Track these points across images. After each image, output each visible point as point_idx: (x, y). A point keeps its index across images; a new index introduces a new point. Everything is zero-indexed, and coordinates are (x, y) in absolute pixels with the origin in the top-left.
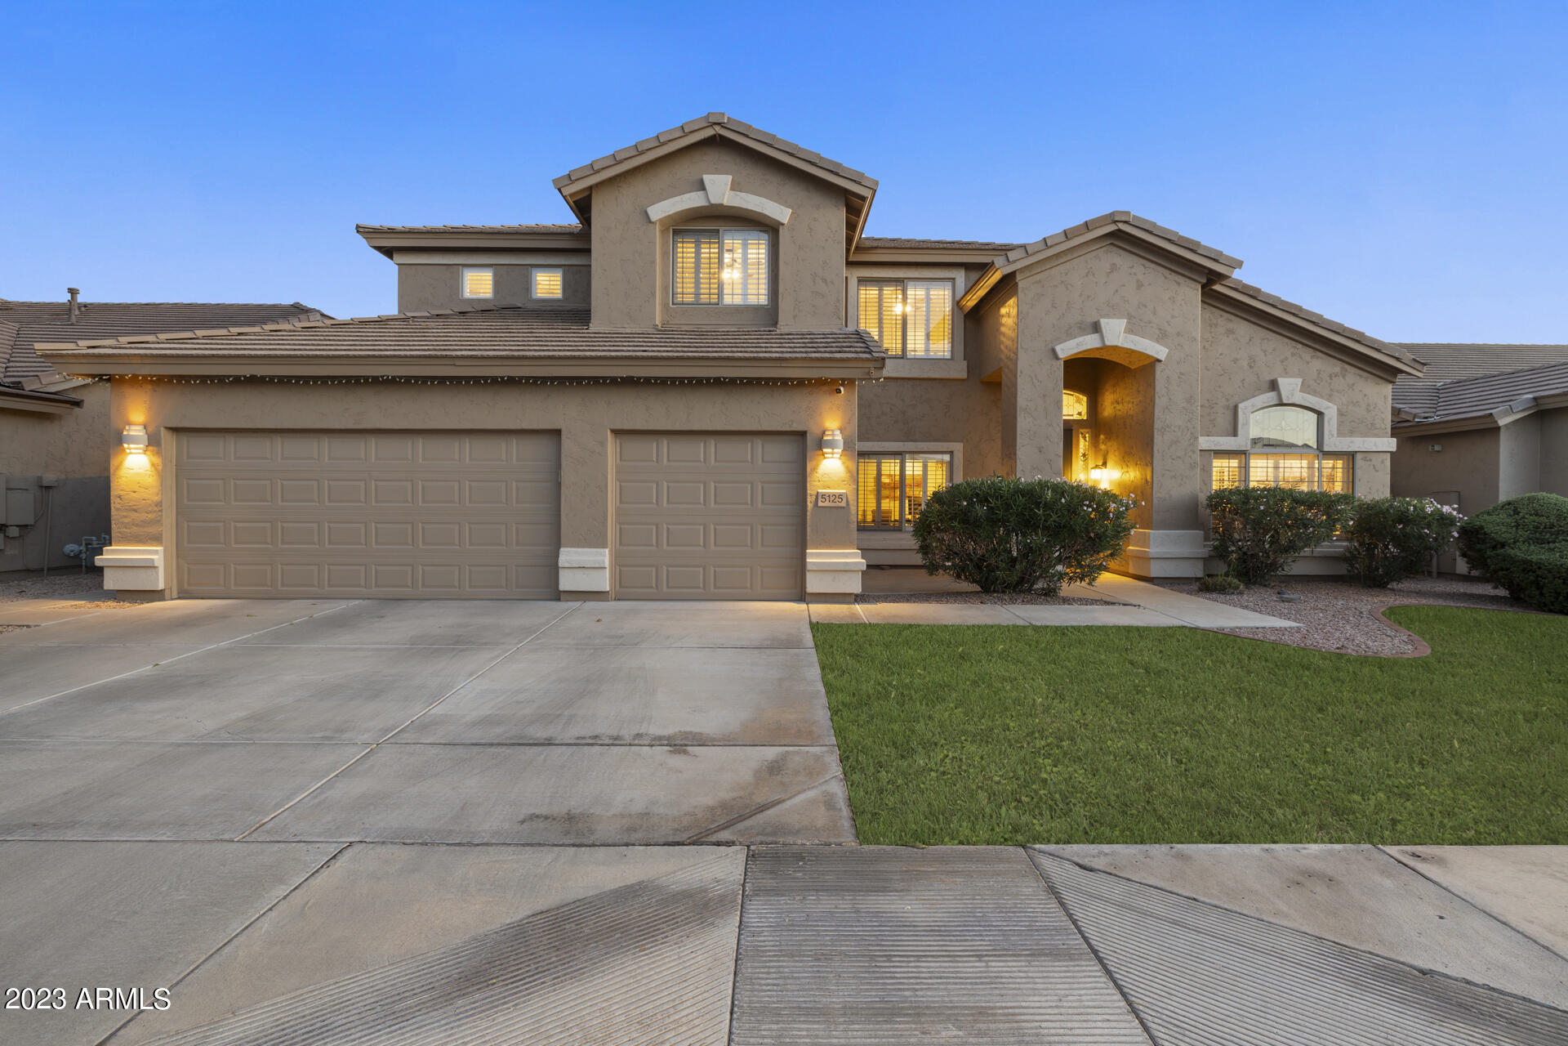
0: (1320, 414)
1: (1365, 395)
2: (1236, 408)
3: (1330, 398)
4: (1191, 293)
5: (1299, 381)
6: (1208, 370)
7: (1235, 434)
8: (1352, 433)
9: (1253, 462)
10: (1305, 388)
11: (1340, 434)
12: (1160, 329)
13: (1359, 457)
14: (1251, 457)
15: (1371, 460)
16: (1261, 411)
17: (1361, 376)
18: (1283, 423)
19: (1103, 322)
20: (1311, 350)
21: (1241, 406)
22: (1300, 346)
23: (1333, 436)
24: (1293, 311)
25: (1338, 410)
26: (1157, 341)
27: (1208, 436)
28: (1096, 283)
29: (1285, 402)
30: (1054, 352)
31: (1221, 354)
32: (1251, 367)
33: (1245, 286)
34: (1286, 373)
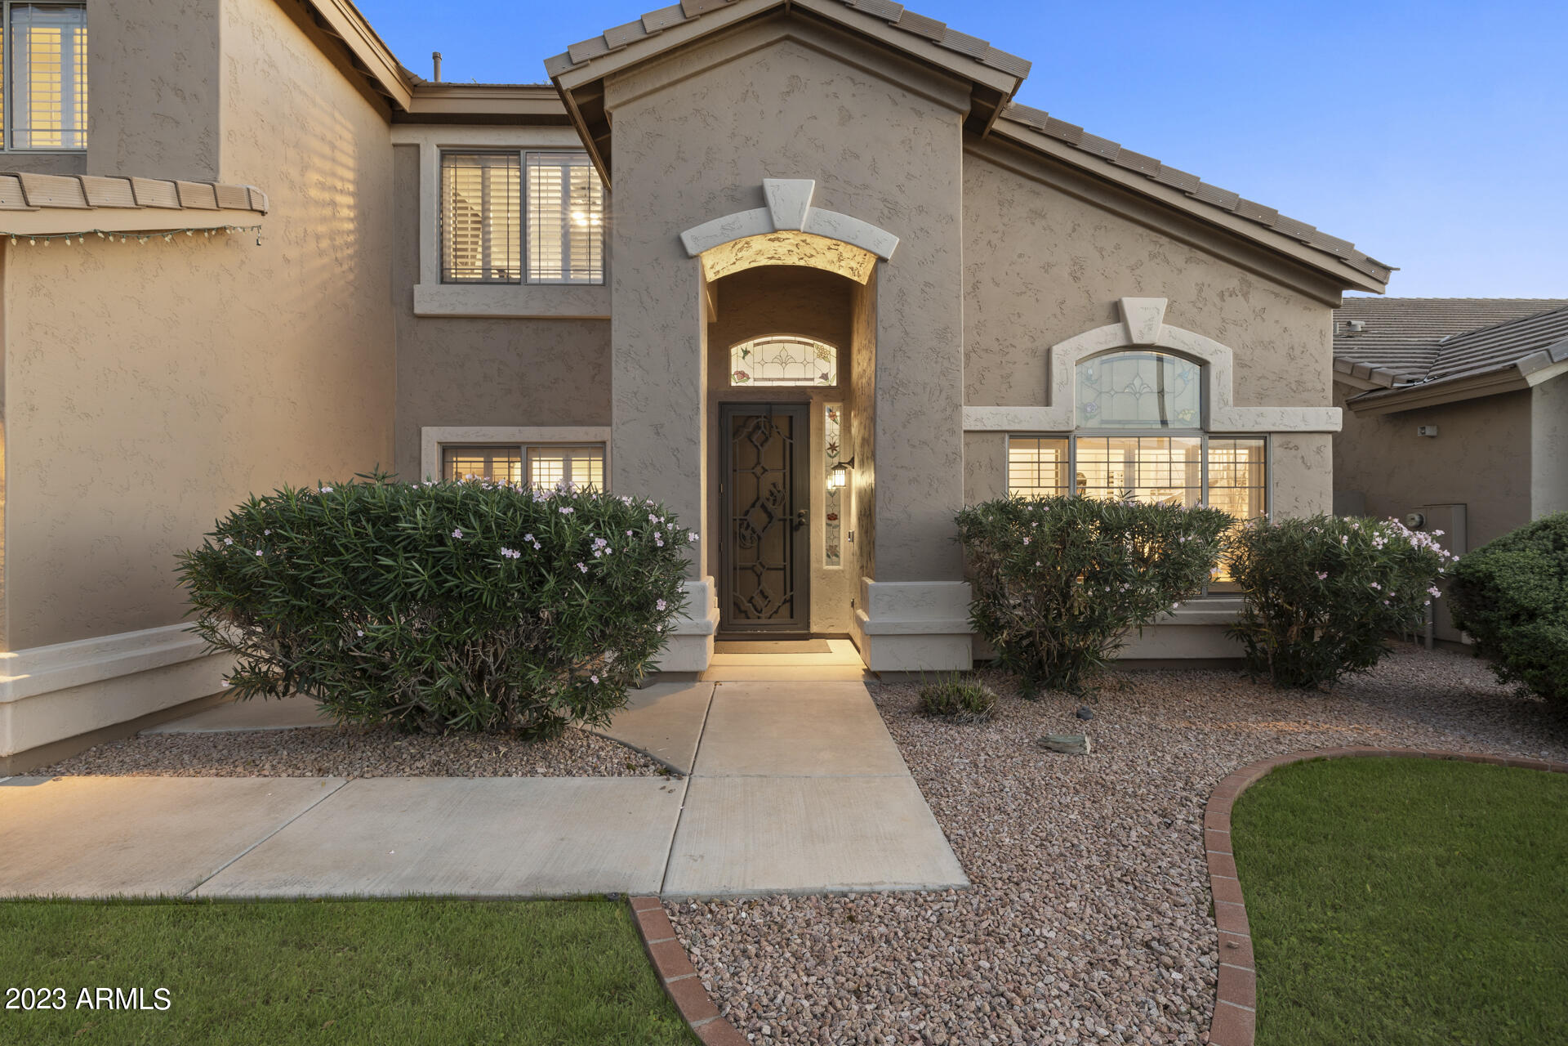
0: (1203, 364)
1: (1285, 330)
2: (1049, 352)
3: (1221, 335)
4: (947, 132)
5: (1163, 303)
6: (997, 285)
7: (1047, 402)
8: (1262, 398)
9: (1082, 454)
10: (1173, 316)
11: (1241, 399)
12: (885, 200)
13: (1275, 441)
14: (1079, 443)
15: (1297, 448)
16: (1097, 361)
17: (1277, 295)
18: (1137, 382)
19: (770, 184)
20: (1186, 248)
21: (1056, 349)
22: (1164, 240)
23: (1226, 404)
24: (1142, 170)
25: (1236, 356)
26: (880, 222)
27: (998, 405)
28: (762, 112)
29: (1136, 340)
30: (680, 242)
31: (1020, 256)
32: (1076, 279)
33: (1053, 123)
34: (1140, 290)
